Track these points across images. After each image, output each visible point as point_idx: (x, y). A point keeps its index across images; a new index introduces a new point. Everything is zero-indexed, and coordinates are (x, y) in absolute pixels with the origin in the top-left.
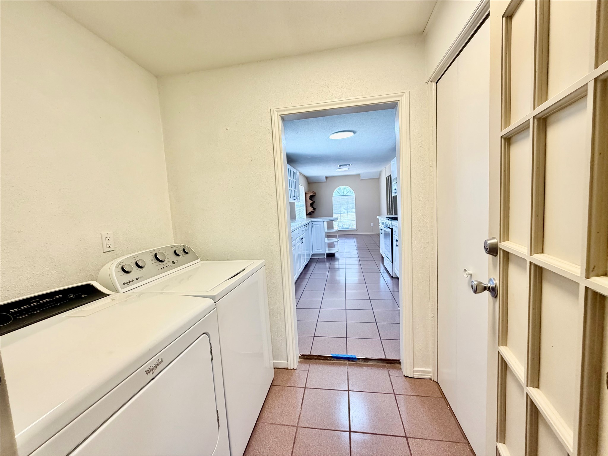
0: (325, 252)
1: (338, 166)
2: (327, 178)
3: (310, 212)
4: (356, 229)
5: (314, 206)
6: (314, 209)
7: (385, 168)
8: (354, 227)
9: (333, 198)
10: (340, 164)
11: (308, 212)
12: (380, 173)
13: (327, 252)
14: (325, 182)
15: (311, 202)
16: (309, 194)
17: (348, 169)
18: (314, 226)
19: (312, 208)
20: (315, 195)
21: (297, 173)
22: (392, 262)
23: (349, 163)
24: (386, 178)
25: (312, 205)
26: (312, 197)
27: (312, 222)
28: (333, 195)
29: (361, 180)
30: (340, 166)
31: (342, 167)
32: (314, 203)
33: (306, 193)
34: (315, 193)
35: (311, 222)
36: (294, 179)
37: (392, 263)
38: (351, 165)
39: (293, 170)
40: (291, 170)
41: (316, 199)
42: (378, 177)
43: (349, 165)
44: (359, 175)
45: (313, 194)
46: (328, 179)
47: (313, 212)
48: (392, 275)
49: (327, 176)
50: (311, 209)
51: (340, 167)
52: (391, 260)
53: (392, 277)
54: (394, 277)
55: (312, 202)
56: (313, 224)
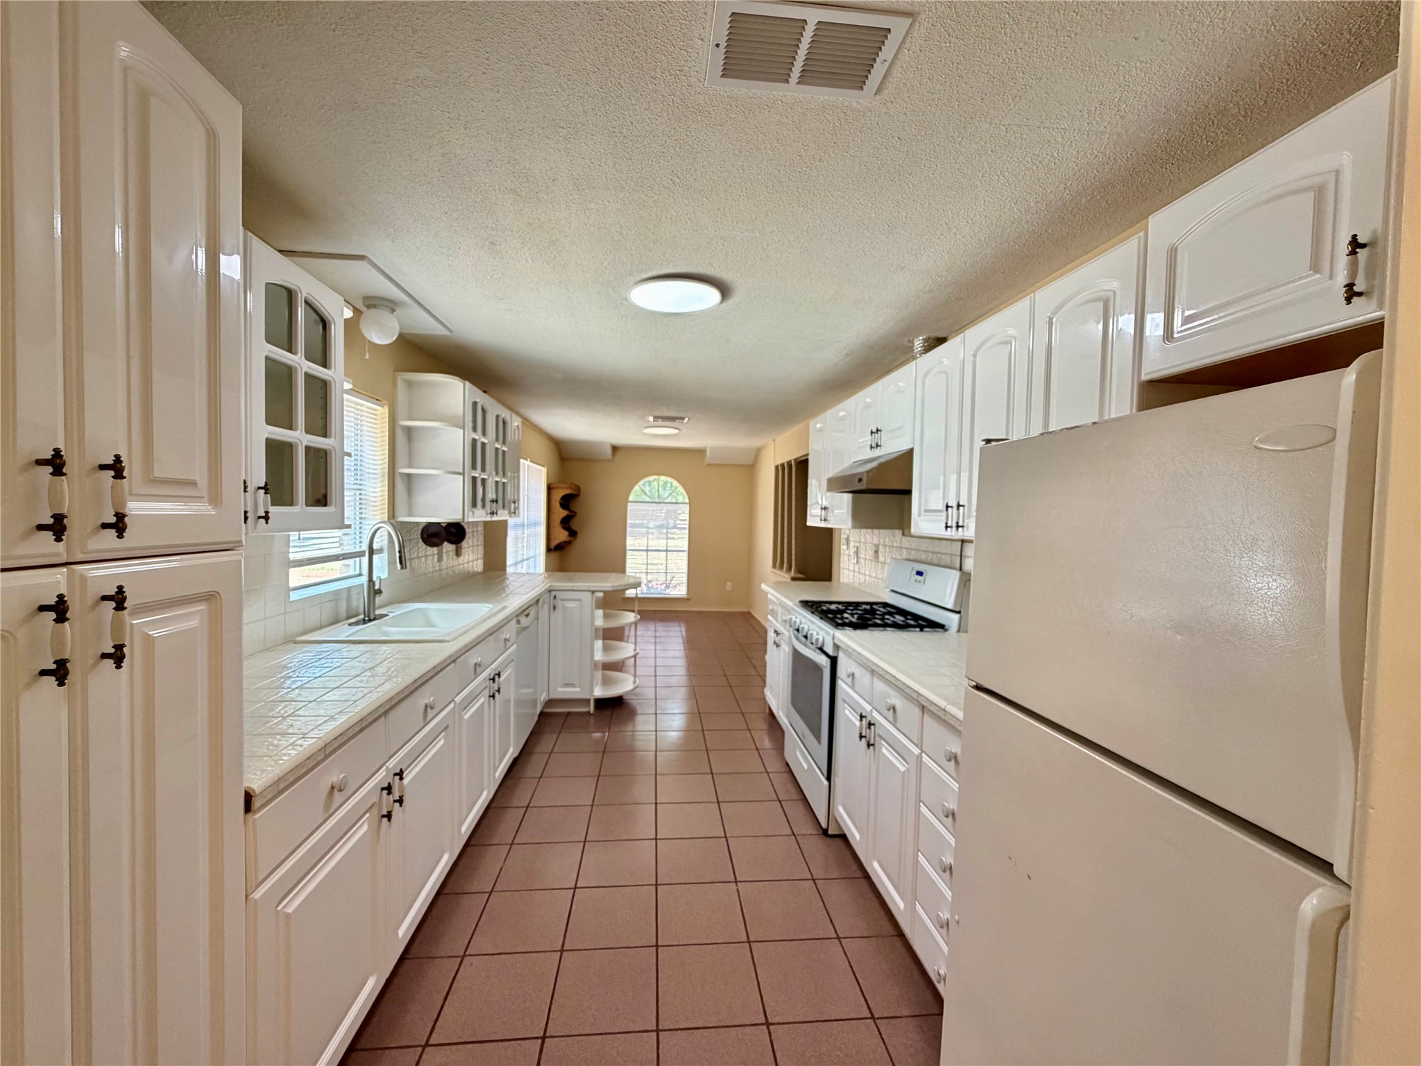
0: (592, 691)
1: (651, 419)
2: (615, 449)
3: (560, 543)
4: (685, 596)
5: (575, 525)
6: (573, 534)
7: (774, 440)
8: (681, 591)
9: (630, 507)
10: (658, 414)
11: (554, 543)
12: (758, 452)
13: (599, 692)
14: (608, 461)
15: (564, 513)
16: (560, 490)
17: (677, 431)
18: (559, 604)
19: (566, 533)
20: (576, 493)
21: (515, 422)
22: (829, 778)
23: (682, 415)
24: (777, 467)
25: (566, 523)
26: (567, 502)
27: (553, 593)
28: (630, 499)
29: (709, 465)
30: (656, 418)
31: (660, 422)
32: (574, 516)
33: (551, 486)
34: (578, 488)
35: (550, 591)
36: (497, 440)
37: (826, 783)
38: (687, 419)
39: (495, 409)
40: (488, 407)
41: (577, 506)
42: (750, 462)
43: (683, 419)
44: (701, 452)
45: (573, 492)
46: (619, 454)
47: (568, 543)
48: (824, 825)
49: (617, 445)
50: (561, 535)
51: (656, 423)
52: (825, 770)
53: (825, 832)
54: (830, 832)
55: (568, 515)
56: (555, 597)
